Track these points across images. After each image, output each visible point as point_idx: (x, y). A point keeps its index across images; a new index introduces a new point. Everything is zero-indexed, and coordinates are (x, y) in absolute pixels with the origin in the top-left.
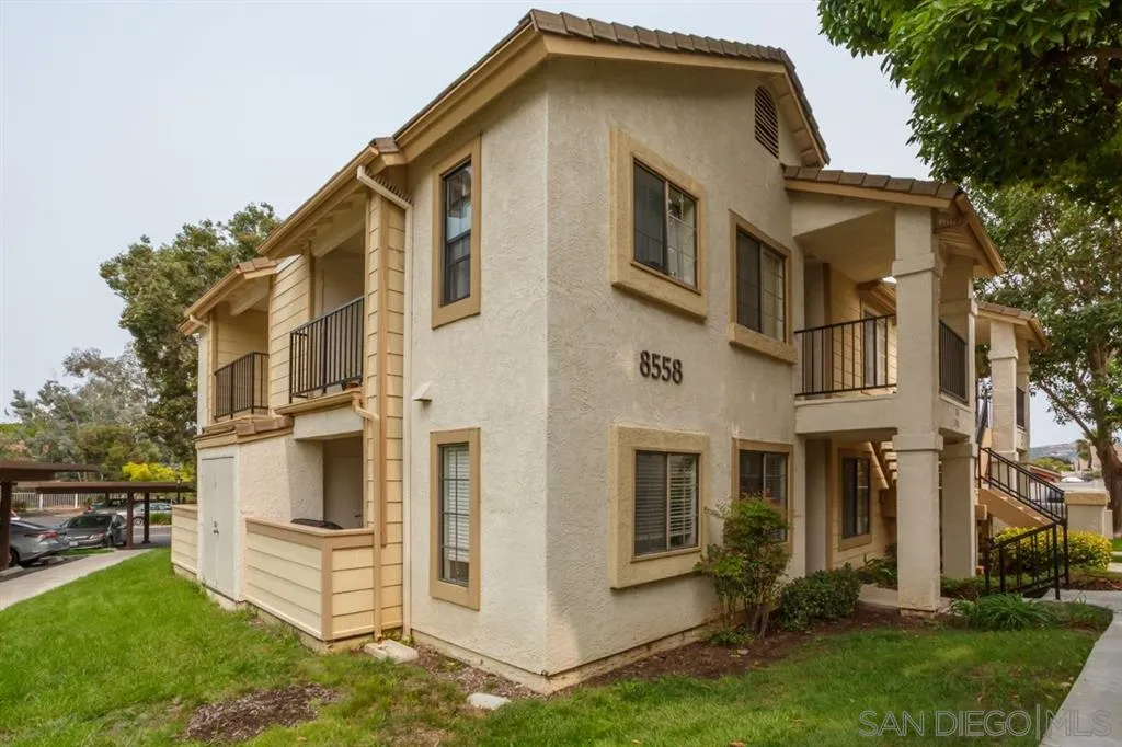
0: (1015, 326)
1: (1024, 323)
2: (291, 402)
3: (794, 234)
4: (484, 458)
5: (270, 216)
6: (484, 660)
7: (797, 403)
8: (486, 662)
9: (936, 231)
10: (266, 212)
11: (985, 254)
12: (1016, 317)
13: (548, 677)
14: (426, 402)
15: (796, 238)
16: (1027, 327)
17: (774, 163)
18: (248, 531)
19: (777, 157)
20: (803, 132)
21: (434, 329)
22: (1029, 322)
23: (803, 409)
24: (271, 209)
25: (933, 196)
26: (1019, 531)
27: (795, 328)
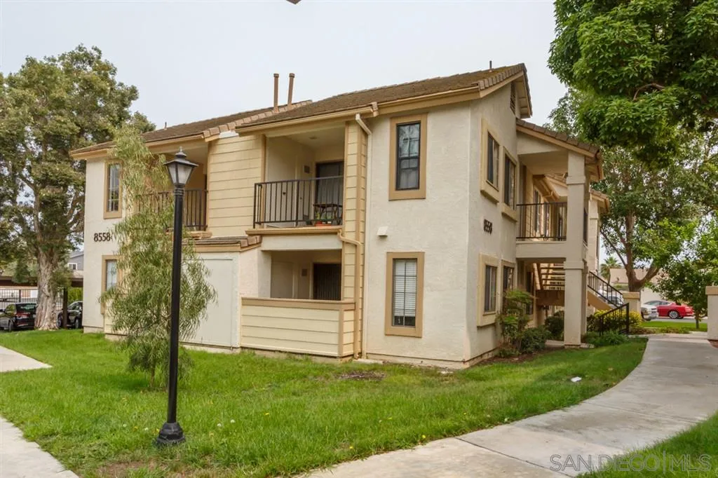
0: (598, 201)
1: (603, 200)
2: (254, 227)
3: (518, 154)
4: (426, 266)
5: (99, 57)
6: (423, 360)
7: (518, 242)
8: (425, 361)
9: (585, 165)
10: (95, 54)
11: (599, 172)
12: (599, 197)
13: (464, 362)
14: (383, 237)
15: (519, 156)
16: (604, 203)
17: (514, 116)
18: (243, 305)
19: (514, 113)
20: (524, 99)
21: (390, 200)
22: (605, 200)
23: (520, 246)
24: (100, 52)
25: (588, 151)
26: (604, 312)
27: (518, 203)
